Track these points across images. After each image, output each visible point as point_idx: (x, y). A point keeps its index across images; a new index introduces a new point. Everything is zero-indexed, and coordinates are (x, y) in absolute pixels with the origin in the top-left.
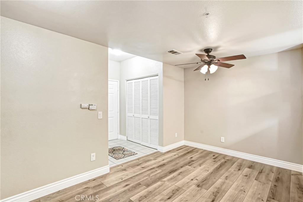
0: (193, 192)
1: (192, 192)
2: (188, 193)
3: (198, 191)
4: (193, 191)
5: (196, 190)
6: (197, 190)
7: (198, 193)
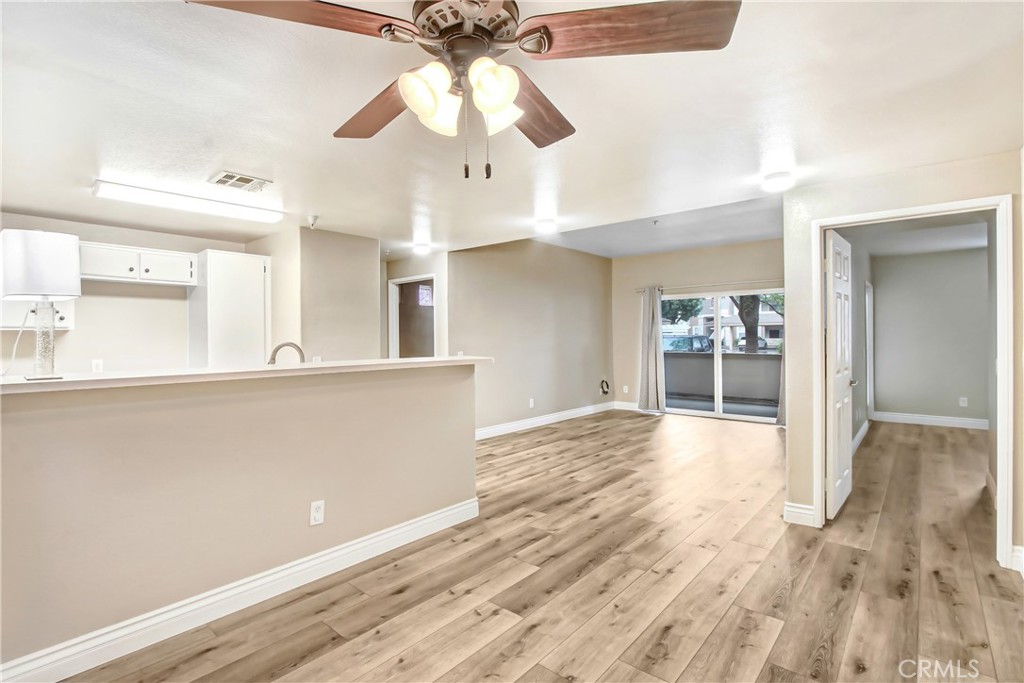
0: (594, 655)
1: (598, 653)
2: (610, 648)
3: (574, 660)
4: (594, 659)
5: (581, 664)
6: (576, 663)
7: (576, 650)
